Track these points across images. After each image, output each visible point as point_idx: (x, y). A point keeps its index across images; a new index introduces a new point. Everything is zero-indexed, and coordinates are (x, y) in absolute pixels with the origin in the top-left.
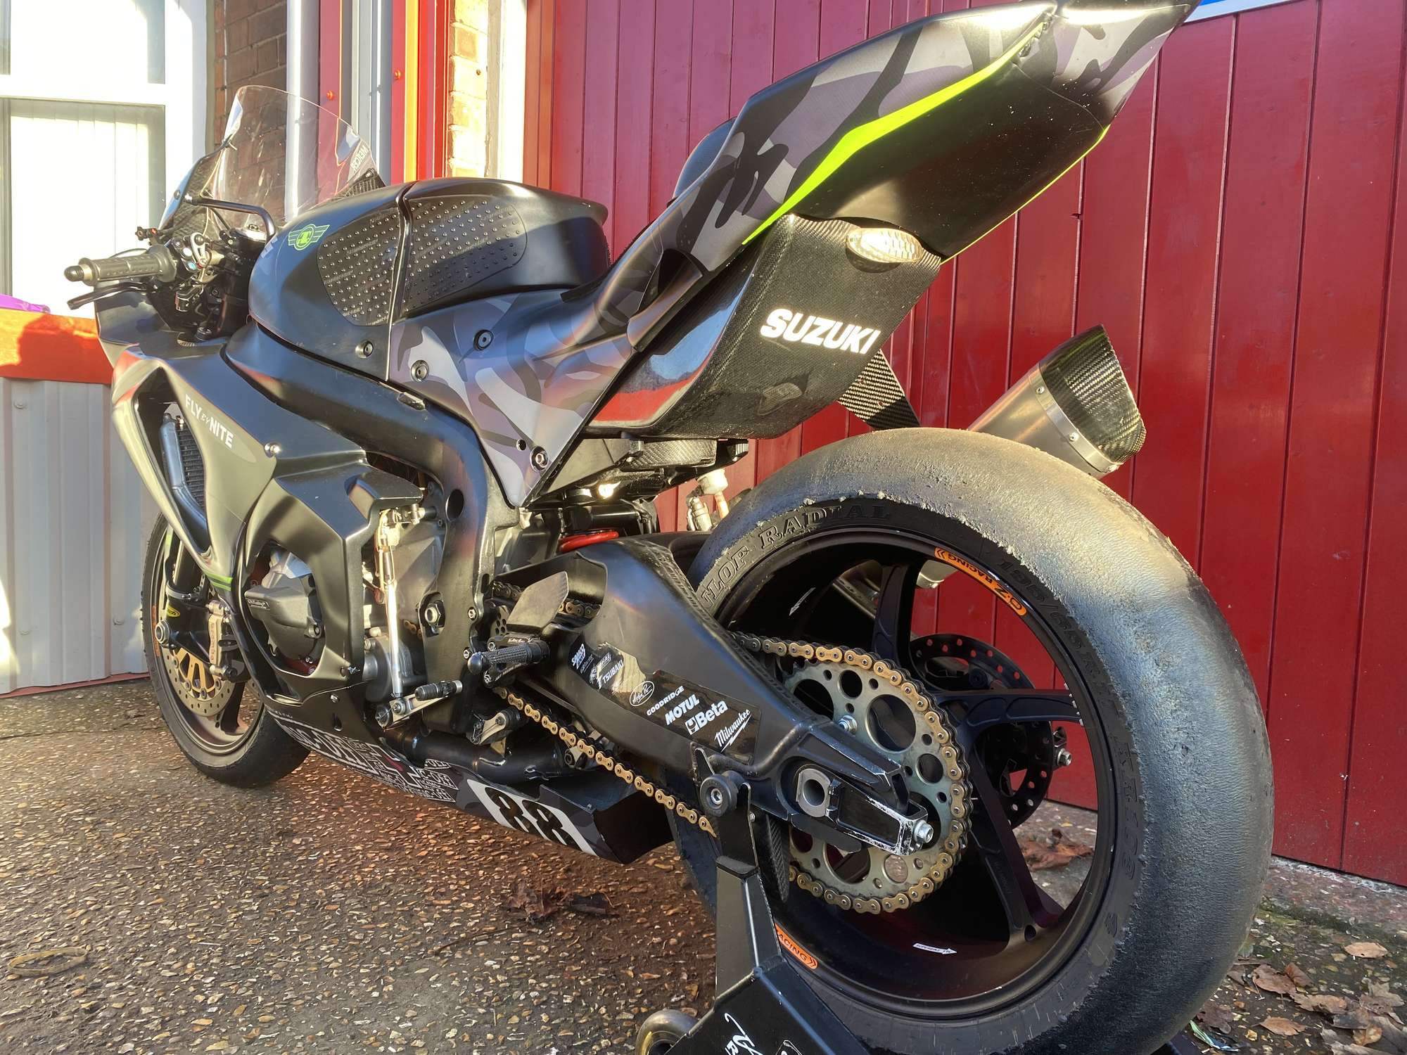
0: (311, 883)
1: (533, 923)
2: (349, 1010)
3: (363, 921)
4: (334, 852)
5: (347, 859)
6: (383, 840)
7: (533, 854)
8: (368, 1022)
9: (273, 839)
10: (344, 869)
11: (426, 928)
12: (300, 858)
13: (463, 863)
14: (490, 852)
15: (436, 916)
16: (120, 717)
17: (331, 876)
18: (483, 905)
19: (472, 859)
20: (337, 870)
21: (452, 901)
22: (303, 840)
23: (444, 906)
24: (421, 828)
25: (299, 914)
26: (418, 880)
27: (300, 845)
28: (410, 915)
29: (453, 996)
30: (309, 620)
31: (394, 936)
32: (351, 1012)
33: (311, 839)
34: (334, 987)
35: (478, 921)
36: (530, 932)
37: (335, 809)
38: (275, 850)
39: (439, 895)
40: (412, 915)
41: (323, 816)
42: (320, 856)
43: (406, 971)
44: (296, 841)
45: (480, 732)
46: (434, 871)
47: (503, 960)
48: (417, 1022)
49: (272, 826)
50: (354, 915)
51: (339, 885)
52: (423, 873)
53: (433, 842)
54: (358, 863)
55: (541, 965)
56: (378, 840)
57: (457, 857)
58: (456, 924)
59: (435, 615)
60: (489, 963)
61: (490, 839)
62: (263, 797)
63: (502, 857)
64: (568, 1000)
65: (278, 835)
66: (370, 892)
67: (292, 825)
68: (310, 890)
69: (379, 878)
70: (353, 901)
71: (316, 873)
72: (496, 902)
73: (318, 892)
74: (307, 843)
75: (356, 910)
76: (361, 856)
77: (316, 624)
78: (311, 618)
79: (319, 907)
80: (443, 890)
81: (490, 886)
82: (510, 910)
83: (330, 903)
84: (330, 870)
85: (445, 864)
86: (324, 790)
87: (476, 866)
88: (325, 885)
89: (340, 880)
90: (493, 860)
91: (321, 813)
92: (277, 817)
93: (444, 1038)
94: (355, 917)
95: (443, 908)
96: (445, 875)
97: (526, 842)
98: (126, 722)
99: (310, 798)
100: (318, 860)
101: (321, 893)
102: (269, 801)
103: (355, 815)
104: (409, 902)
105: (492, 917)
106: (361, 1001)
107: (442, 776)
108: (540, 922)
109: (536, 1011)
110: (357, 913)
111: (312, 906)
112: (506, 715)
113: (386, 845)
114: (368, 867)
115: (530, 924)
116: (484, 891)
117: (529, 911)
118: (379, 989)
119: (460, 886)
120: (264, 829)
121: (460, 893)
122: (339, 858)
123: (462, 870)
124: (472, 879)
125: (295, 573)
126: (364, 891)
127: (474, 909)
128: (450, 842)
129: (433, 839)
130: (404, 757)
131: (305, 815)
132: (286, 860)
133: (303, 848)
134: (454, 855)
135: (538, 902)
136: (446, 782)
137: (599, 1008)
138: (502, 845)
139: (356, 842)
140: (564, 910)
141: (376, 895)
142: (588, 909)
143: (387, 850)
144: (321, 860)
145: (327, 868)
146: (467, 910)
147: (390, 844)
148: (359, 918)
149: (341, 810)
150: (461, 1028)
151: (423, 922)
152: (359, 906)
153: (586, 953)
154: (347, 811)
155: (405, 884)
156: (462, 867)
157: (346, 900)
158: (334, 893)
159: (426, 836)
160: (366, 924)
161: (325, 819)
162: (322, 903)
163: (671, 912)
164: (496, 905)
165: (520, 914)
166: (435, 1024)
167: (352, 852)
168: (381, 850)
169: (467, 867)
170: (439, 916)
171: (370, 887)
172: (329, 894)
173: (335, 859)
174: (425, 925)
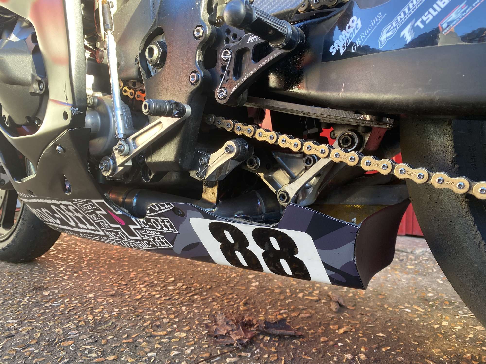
0: (52, 324)
1: (241, 348)
3: (94, 355)
4: (73, 299)
5: (83, 304)
6: (109, 290)
7: (216, 294)
9: (29, 293)
10: (80, 311)
11: (150, 358)
12: (47, 305)
13: (168, 302)
14: (186, 294)
15: (157, 346)
17: (69, 317)
18: (193, 334)
19: (175, 299)
20: (74, 312)
21: (167, 331)
22: (50, 292)
23: (162, 337)
24: (135, 281)
25: (37, 351)
26: (138, 316)
27: (48, 296)
28: (134, 346)
30: (33, 76)
33: (57, 292)
35: (193, 348)
36: (240, 356)
37: (75, 272)
38: (28, 300)
39: (155, 328)
40: (136, 347)
41: (67, 277)
42: (63, 302)
44: (46, 293)
45: (206, 165)
46: (149, 309)
49: (30, 284)
50: (86, 349)
51: (75, 324)
52: (140, 311)
53: (144, 289)
54: (91, 306)
56: (105, 290)
57: (163, 298)
58: (175, 353)
59: (156, 52)
61: (183, 285)
62: (28, 267)
63: (196, 297)
65: (33, 289)
66: (100, 328)
67: (44, 283)
68: (50, 329)
69: (107, 316)
70: (86, 336)
71: (57, 315)
72: (203, 331)
73: (56, 330)
74: (54, 294)
75: (88, 344)
76: (93, 301)
77: (39, 78)
78: (36, 75)
79: (56, 344)
80: (158, 323)
81: (194, 318)
82: (216, 337)
83: (65, 340)
84: (69, 312)
85: (155, 303)
86: (70, 262)
87: (179, 304)
88: (63, 324)
89: (75, 319)
90: (190, 299)
91: (66, 275)
92: (35, 278)
94: (87, 352)
95: (161, 338)
96: (157, 312)
97: (208, 287)
99: (60, 266)
100: (60, 305)
101: (59, 332)
102: (31, 270)
103: (89, 275)
104: (132, 334)
105: (204, 344)
107: (163, 221)
108: (246, 347)
110: (89, 347)
111: (50, 344)
112: (235, 143)
113: (111, 293)
114: (98, 309)
115: (238, 349)
116: (190, 322)
117: (235, 338)
119: (170, 319)
120: (23, 286)
121: (172, 325)
122: (76, 303)
123: (169, 307)
124: (178, 314)
125: (19, 38)
126: (95, 328)
127: (187, 337)
128: (156, 289)
129: (144, 287)
130: (126, 211)
131: (54, 277)
132: (35, 307)
133: (50, 297)
134: (161, 297)
135: (238, 328)
136: (166, 226)
138: (193, 289)
139: (90, 292)
140: (259, 335)
141: (105, 330)
142: (279, 332)
143: (112, 296)
144: (63, 305)
145: (66, 311)
146: (181, 339)
147: (114, 292)
148: (90, 353)
149: (80, 272)
151: (147, 353)
152: (90, 341)
154: (84, 274)
155: (127, 320)
156: (169, 305)
157: (80, 336)
158: (70, 330)
159: (138, 286)
160: (96, 357)
161: (68, 279)
162: (59, 340)
164: (204, 333)
165: (226, 339)
167: (87, 298)
168: (107, 296)
169: (172, 305)
170: (159, 346)
171: (100, 324)
172: (66, 332)
173: (73, 304)
174: (149, 355)
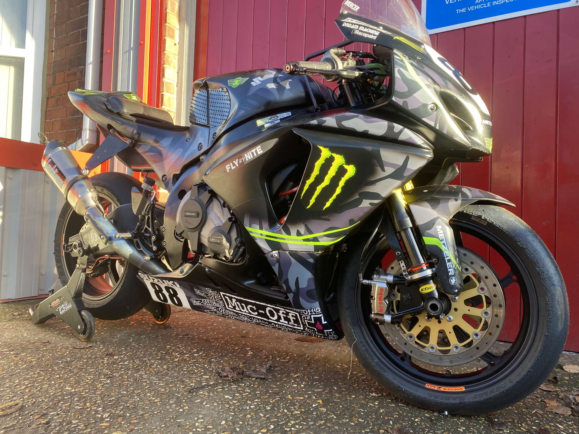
0: (130, 372)
2: (172, 417)
7: (225, 358)
8: (183, 420)
12: (120, 364)
15: (194, 381)
16: (10, 316)
27: (118, 359)
29: (217, 409)
31: (179, 389)
32: (173, 417)
34: (160, 409)
43: (191, 401)
47: (233, 395)
48: (206, 420)
51: (144, 372)
53: (179, 356)
55: (250, 397)
60: (227, 397)
61: (203, 354)
63: (212, 360)
64: (268, 408)
76: (148, 362)
79: (138, 380)
83: (143, 379)
85: (188, 363)
93: (220, 425)
97: (220, 355)
98: (13, 317)
100: (129, 364)
106: (176, 413)
109: (256, 413)
118: (182, 408)
127: (210, 378)
137: (283, 410)
146: (207, 379)
150: (226, 420)
153: (267, 392)
163: (296, 376)
166: (214, 420)
172: (141, 376)
